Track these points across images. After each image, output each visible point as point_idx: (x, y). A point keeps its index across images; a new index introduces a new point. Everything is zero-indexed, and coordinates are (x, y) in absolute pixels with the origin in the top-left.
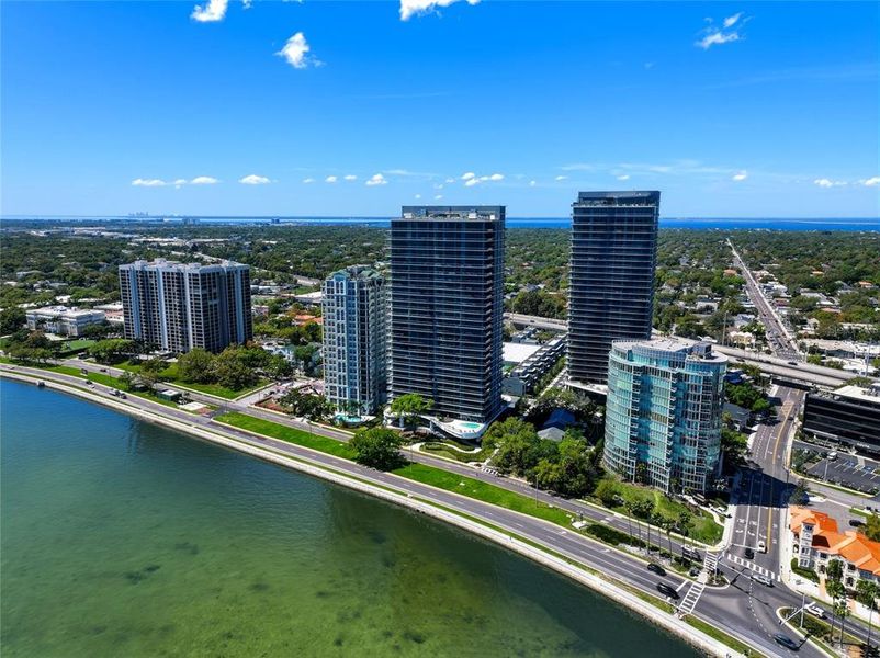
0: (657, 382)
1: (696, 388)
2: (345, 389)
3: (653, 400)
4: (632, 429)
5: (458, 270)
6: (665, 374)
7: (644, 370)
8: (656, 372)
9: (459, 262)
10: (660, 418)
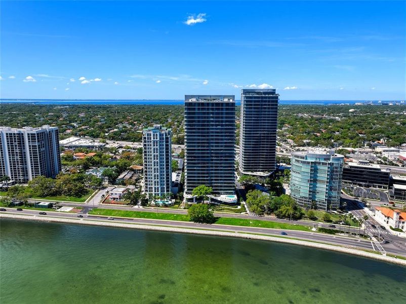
0: (320, 167)
1: (337, 168)
2: (158, 188)
3: (318, 175)
4: (310, 188)
5: (222, 125)
6: (323, 164)
7: (315, 163)
8: (319, 163)
9: (222, 121)
10: (322, 182)
